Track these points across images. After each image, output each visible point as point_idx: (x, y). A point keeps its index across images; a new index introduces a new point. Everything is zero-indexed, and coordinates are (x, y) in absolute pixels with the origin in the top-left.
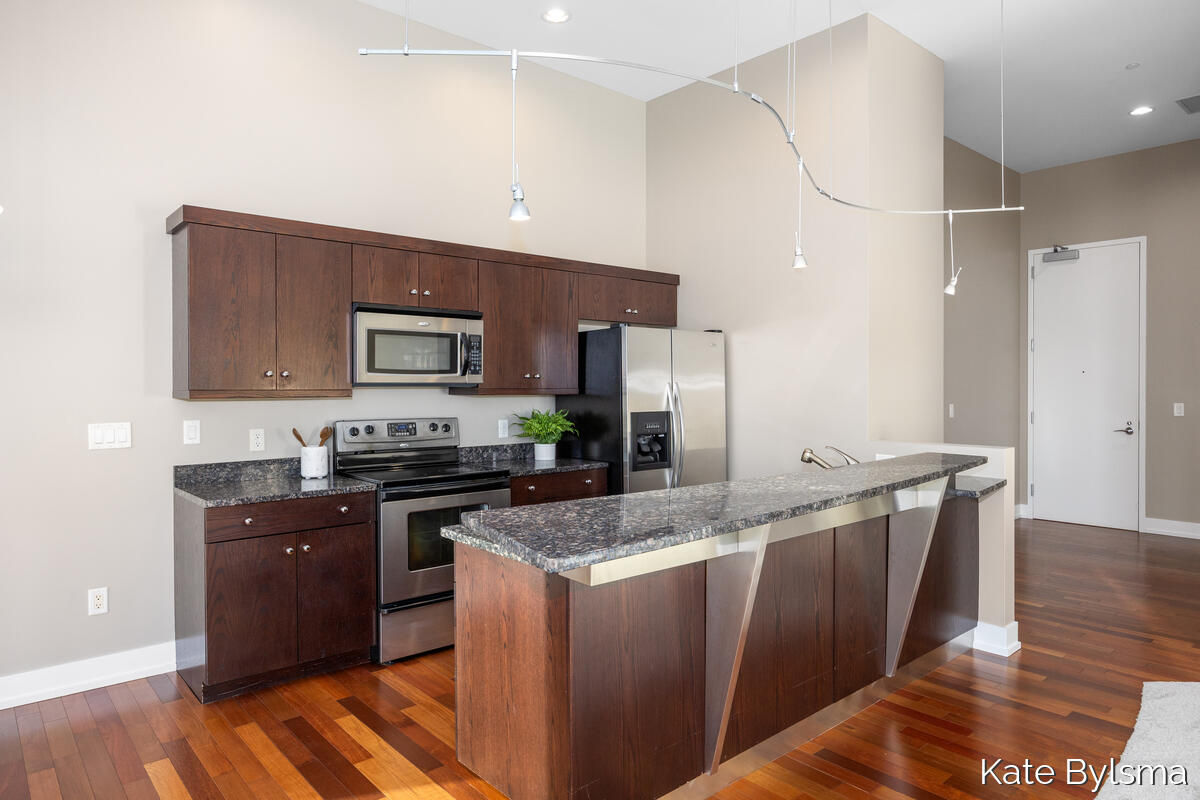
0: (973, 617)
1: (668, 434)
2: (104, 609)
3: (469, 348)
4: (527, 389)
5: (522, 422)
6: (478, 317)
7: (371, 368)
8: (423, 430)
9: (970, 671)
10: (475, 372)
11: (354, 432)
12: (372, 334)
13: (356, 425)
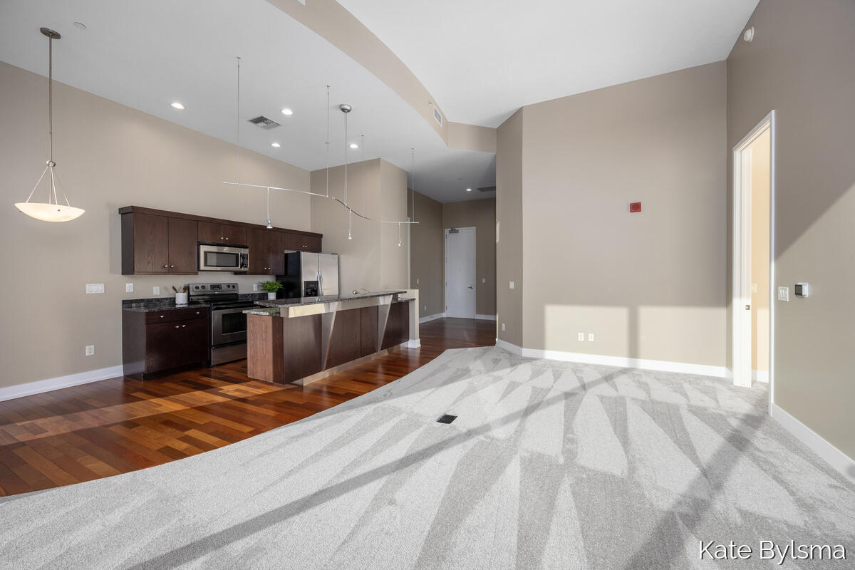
0: (407, 339)
1: (317, 288)
2: (93, 354)
3: (243, 258)
4: (265, 273)
5: (263, 285)
6: (247, 247)
7: (206, 265)
8: (224, 288)
9: (407, 356)
10: (246, 267)
11: (197, 288)
12: (206, 253)
13: (198, 285)
